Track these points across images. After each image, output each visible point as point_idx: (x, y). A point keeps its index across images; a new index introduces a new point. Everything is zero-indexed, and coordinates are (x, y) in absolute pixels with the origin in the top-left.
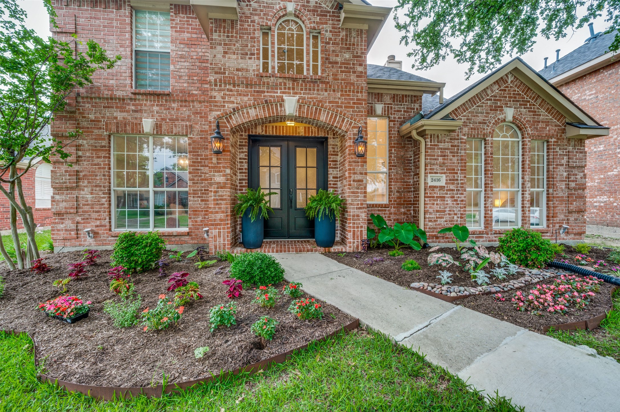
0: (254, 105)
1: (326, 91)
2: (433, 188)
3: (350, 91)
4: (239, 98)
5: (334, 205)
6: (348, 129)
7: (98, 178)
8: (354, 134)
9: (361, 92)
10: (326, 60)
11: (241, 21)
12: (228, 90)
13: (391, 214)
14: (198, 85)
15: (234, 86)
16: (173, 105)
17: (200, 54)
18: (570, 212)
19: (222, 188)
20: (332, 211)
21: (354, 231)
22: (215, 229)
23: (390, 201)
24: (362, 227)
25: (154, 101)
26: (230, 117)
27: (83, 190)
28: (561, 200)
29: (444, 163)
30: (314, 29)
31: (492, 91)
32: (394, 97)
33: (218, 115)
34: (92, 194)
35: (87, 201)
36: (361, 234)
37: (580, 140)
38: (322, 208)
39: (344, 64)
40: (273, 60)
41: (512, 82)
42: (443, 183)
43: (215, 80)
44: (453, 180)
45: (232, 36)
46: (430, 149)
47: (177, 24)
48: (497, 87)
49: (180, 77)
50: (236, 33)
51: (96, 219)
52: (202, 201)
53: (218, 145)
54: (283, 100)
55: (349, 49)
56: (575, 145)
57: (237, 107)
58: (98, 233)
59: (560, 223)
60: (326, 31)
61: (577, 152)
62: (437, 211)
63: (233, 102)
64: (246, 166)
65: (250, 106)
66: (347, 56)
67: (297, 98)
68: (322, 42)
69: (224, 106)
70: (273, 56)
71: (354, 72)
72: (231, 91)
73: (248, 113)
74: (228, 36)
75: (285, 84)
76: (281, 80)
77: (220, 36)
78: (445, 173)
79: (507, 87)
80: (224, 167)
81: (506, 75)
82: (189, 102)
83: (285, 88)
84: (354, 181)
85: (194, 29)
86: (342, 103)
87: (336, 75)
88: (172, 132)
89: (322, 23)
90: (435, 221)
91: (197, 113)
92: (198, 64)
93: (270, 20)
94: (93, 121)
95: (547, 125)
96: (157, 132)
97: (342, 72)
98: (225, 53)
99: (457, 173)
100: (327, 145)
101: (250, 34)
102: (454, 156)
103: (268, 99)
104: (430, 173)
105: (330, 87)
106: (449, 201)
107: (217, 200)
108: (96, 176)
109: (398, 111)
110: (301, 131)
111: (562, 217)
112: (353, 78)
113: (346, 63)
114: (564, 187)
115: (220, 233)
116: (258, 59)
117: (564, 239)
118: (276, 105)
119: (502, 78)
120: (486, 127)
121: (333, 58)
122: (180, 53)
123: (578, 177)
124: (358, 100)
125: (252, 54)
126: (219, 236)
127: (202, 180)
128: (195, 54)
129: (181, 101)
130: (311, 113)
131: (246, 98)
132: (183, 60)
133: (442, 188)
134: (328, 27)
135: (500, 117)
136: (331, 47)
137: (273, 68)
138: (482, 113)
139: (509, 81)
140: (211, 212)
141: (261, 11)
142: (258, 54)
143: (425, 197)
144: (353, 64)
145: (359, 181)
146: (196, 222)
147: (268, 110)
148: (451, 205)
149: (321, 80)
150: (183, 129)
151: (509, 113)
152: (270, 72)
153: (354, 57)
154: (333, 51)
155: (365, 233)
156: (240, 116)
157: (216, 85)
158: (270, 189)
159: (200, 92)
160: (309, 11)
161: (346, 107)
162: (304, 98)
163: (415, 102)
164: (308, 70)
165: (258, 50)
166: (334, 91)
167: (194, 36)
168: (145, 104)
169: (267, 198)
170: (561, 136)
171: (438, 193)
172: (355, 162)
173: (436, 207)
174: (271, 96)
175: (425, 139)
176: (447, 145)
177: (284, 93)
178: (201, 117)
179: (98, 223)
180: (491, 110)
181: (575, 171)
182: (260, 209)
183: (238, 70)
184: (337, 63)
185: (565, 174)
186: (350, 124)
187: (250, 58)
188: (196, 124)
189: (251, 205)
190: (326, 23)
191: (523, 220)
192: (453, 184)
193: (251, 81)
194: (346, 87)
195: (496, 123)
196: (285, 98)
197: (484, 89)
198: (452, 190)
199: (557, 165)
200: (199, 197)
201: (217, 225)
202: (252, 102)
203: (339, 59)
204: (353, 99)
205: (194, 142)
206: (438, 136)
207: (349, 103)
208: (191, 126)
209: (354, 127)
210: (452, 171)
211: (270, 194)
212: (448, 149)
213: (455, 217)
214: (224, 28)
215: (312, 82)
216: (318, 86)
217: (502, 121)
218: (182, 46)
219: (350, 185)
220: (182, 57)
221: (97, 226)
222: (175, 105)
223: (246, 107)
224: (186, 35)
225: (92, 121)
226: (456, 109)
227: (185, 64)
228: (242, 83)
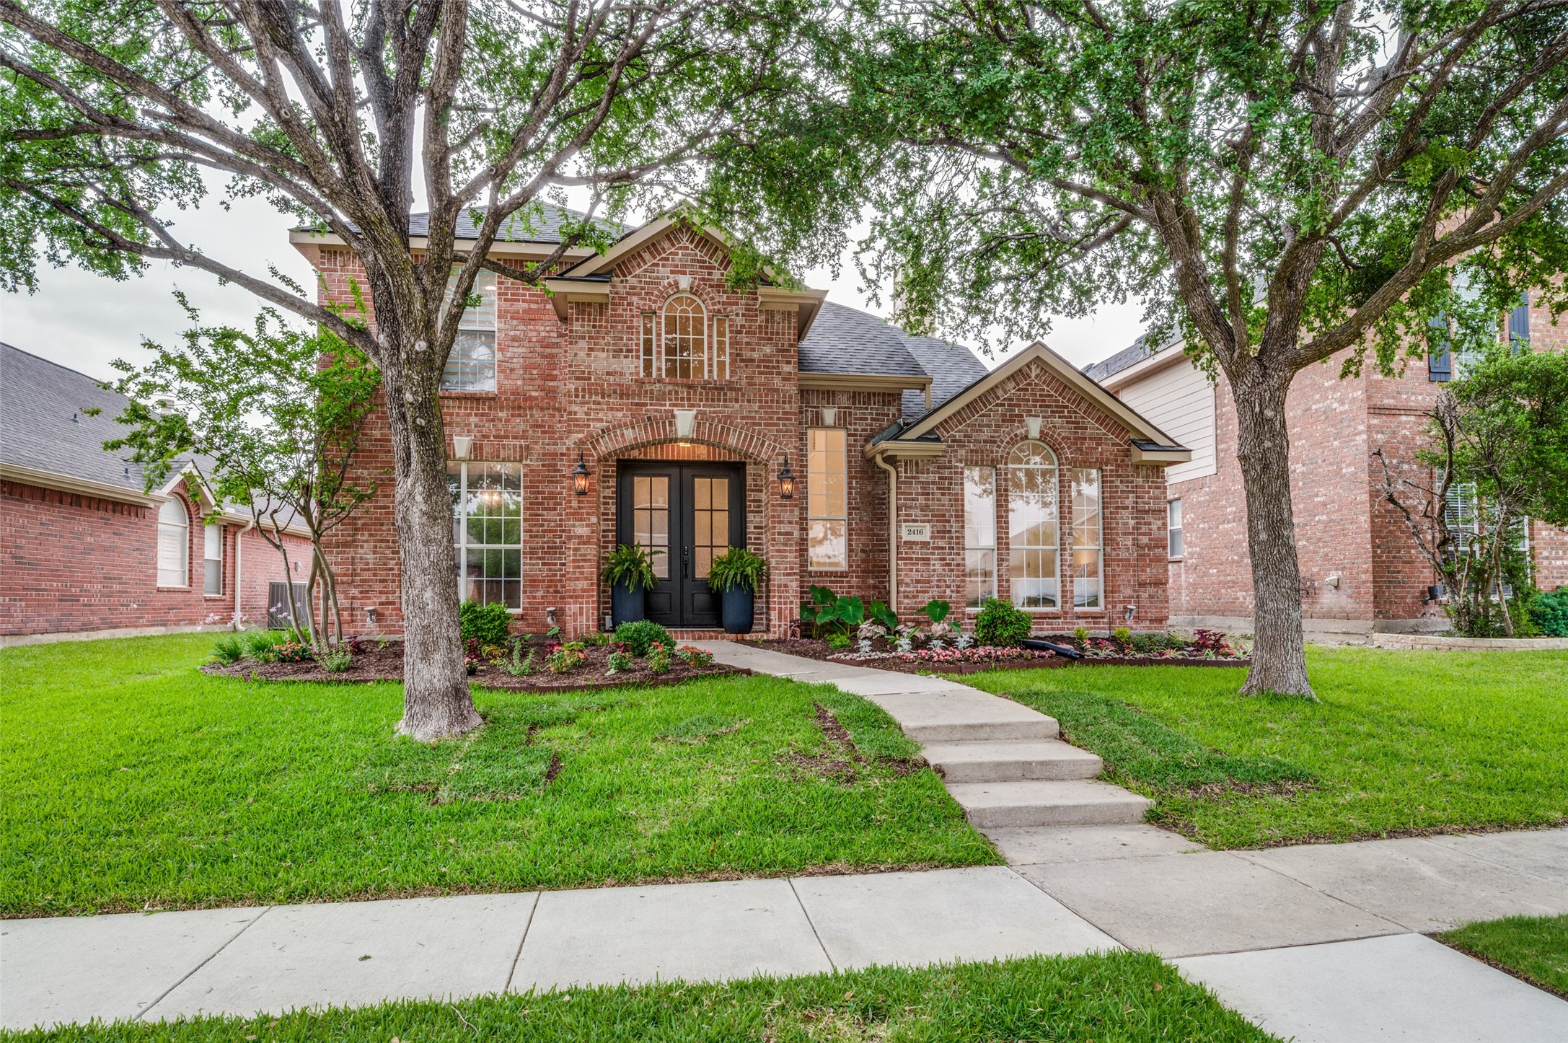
0: (632, 423)
1: (737, 401)
2: (910, 544)
3: (772, 401)
4: (610, 414)
5: (749, 570)
6: (770, 457)
7: (384, 528)
8: (779, 465)
9: (790, 402)
10: (736, 357)
11: (613, 304)
12: (594, 403)
13: (851, 587)
14: (538, 382)
15: (603, 397)
16: (500, 414)
17: (543, 334)
18: (1142, 584)
19: (584, 543)
20: (745, 577)
21: (780, 609)
22: (575, 603)
23: (850, 566)
24: (792, 603)
25: (472, 408)
26: (597, 440)
27: (362, 547)
28: (1126, 563)
29: (927, 506)
30: (719, 311)
31: (1006, 392)
32: (854, 397)
33: (580, 440)
34: (374, 553)
35: (367, 564)
36: (791, 613)
37: (1157, 468)
38: (732, 573)
39: (763, 361)
40: (659, 359)
41: (1037, 376)
42: (926, 537)
43: (577, 390)
44: (944, 532)
45: (600, 326)
46: (905, 483)
47: (507, 288)
48: (1013, 384)
49: (512, 370)
50: (607, 321)
51: (381, 592)
52: (544, 564)
53: (581, 483)
54: (674, 416)
55: (770, 339)
56: (1148, 476)
57: (608, 428)
58: (383, 615)
59: (1126, 600)
60: (737, 315)
61: (1150, 487)
62: (918, 582)
63: (601, 420)
64: (613, 509)
65: (626, 425)
66: (768, 350)
67: (694, 412)
68: (731, 332)
69: (589, 426)
70: (659, 353)
71: (779, 373)
72: (599, 403)
73: (623, 435)
74: (594, 326)
75: (677, 393)
76: (670, 387)
77: (583, 326)
78: (929, 521)
79: (1030, 384)
80: (588, 514)
81: (1028, 365)
82: (525, 409)
83: (676, 399)
84: (779, 533)
85: (534, 295)
86: (761, 418)
87: (752, 378)
88: (498, 457)
89: (730, 304)
90: (914, 597)
91: (538, 426)
92: (539, 349)
93: (655, 302)
94: (379, 440)
95: (1098, 444)
96: (476, 457)
97: (760, 373)
98: (591, 349)
99: (949, 521)
100: (745, 475)
101: (625, 322)
102: (943, 494)
103: (653, 414)
104: (905, 521)
105: (743, 395)
106: (938, 566)
107: (579, 561)
108: (382, 525)
109: (861, 419)
110: (702, 453)
111: (1129, 592)
112: (777, 381)
113: (766, 360)
114: (1130, 543)
115: (581, 609)
116: (638, 357)
117: (1132, 628)
118: (664, 423)
119: (1020, 370)
120: (995, 449)
121: (747, 354)
122: (512, 333)
123: (1154, 527)
124: (784, 413)
125: (629, 351)
126: (581, 614)
127: (544, 531)
128: (534, 334)
129: (513, 408)
130: (715, 434)
131: (620, 414)
132: (516, 344)
133: (925, 545)
134: (740, 309)
135: (1018, 432)
136: (744, 338)
137: (659, 369)
138: (988, 426)
139: (1033, 375)
140: (570, 579)
141: (642, 288)
142: (638, 351)
143: (898, 559)
144: (778, 362)
145: (787, 533)
146: (534, 598)
147: (652, 430)
148: (940, 571)
149: (731, 387)
150: (515, 451)
151: (1034, 426)
152: (654, 375)
153: (778, 351)
154: (747, 344)
155: (797, 612)
156: (611, 439)
157: (577, 396)
158: (651, 546)
159: (542, 394)
160: (711, 286)
161: (766, 425)
162: (705, 413)
163: (889, 404)
164: (710, 371)
165: (637, 345)
166: (749, 401)
167: (534, 306)
168: (458, 414)
169: (647, 559)
170: (1123, 461)
171: (918, 553)
172: (780, 505)
173: (915, 575)
174: (656, 411)
175: (896, 468)
176: (933, 477)
177: (674, 405)
178: (543, 432)
179: (383, 598)
180: (1004, 421)
181: (1148, 518)
182: (641, 573)
183: (608, 373)
184: (752, 360)
185: (1132, 522)
186: (774, 450)
187: (626, 357)
188: (536, 443)
189: (628, 569)
190: (737, 304)
191: (1063, 597)
192: (943, 538)
193: (628, 389)
194: (766, 395)
195: (1013, 442)
196: (676, 412)
197: (992, 389)
198: (942, 548)
199: (1117, 508)
200: (540, 558)
201: (577, 597)
202: (628, 420)
203: (755, 355)
204: (777, 413)
205: (532, 471)
206: (917, 463)
207: (771, 418)
208: (527, 446)
209: (778, 454)
210: (941, 518)
211: (651, 554)
212: (933, 483)
213: (948, 591)
214: (589, 314)
215: (716, 388)
216: (725, 394)
217: (1022, 439)
218: (515, 322)
219: (774, 540)
220: (514, 339)
221: (381, 604)
222: (502, 414)
223: (620, 426)
224: (521, 306)
225: (376, 440)
226: (946, 421)
227: (520, 350)
228: (615, 392)
